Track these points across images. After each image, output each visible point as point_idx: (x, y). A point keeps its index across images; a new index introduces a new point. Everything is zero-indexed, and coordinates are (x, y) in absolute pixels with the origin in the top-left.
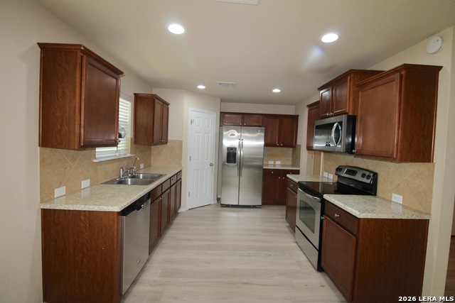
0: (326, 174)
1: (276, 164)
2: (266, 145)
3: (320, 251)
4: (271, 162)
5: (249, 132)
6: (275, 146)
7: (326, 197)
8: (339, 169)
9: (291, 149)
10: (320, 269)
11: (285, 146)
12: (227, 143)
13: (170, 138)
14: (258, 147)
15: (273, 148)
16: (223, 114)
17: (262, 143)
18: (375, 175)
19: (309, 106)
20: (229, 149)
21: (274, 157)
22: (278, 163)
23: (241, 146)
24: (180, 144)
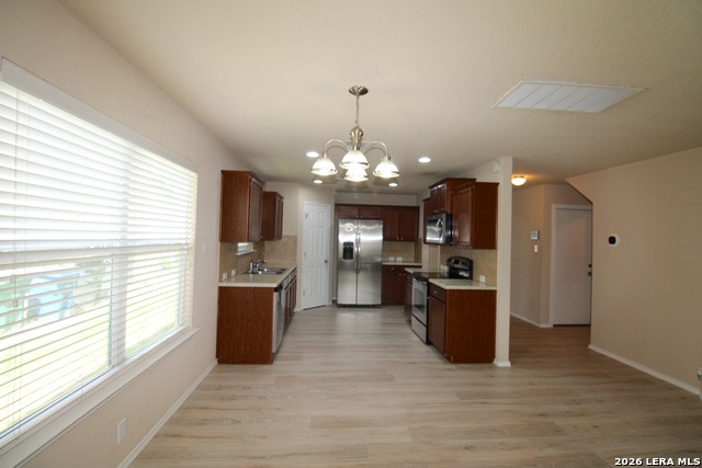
0: (442, 267)
1: (398, 260)
2: (384, 239)
3: (427, 327)
4: (392, 259)
5: (366, 224)
6: (395, 240)
7: (431, 280)
8: (449, 260)
9: (413, 244)
10: (428, 342)
11: (405, 240)
12: (343, 239)
13: (284, 233)
14: (376, 243)
15: (394, 243)
16: (338, 206)
17: (380, 237)
18: (471, 262)
19: (424, 200)
20: (345, 244)
21: (395, 253)
22: (399, 259)
23: (358, 242)
24: (295, 239)
